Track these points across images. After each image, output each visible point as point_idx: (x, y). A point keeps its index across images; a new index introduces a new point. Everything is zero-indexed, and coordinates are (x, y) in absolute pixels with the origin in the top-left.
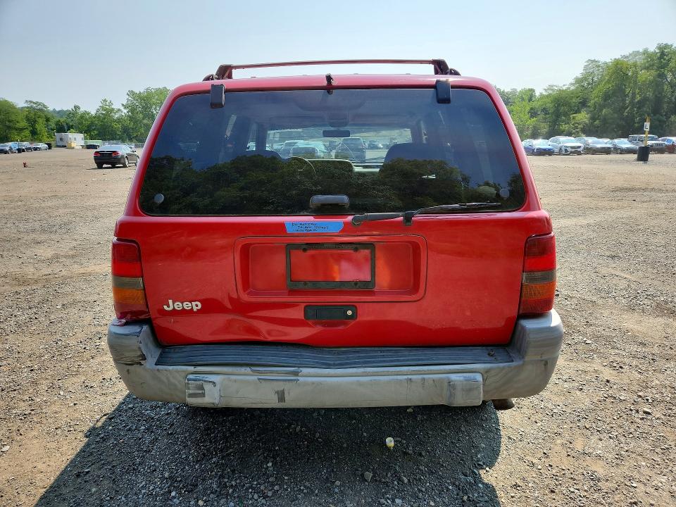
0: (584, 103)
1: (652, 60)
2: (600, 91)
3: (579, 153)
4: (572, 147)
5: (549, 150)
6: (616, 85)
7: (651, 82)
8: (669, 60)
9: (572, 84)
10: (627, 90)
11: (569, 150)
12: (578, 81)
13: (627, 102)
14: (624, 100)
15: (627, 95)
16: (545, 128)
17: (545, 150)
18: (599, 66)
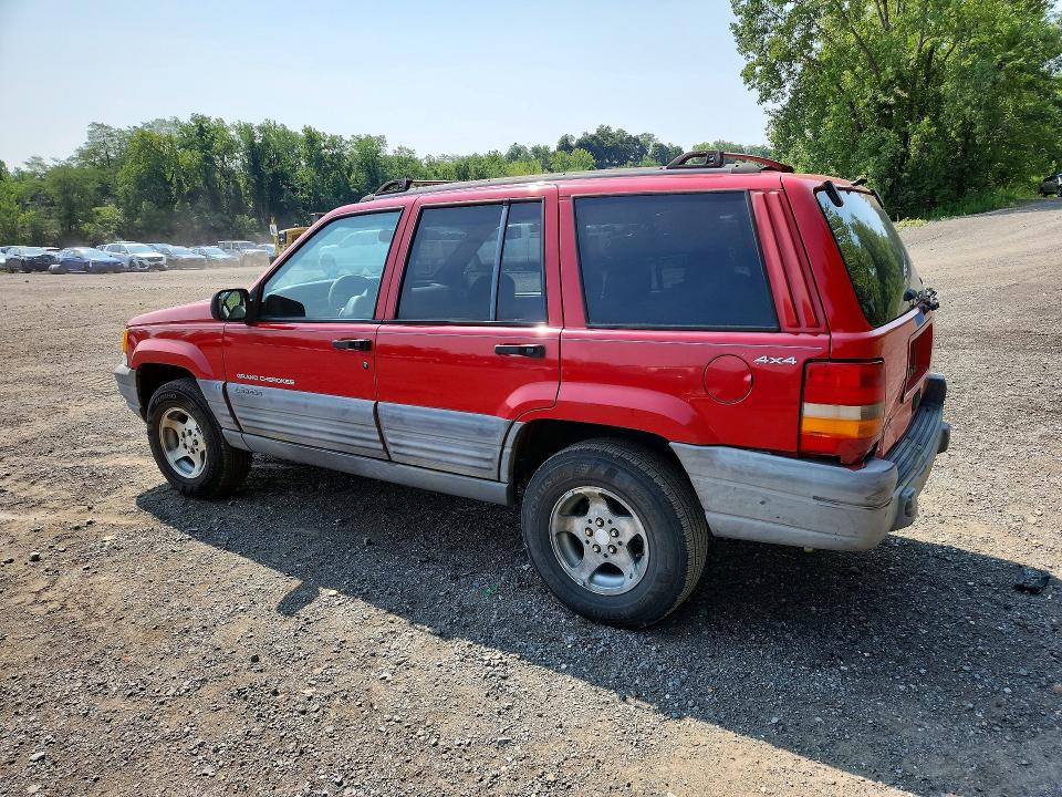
0: (105, 191)
1: (190, 136)
2: (128, 173)
3: (162, 268)
4: (150, 259)
5: (115, 263)
6: (151, 167)
7: (198, 168)
8: (213, 138)
9: (71, 159)
10: (169, 176)
11: (147, 263)
12: (83, 154)
13: (174, 193)
14: (168, 191)
15: (170, 183)
16: (53, 227)
17: (108, 264)
18: (111, 135)
